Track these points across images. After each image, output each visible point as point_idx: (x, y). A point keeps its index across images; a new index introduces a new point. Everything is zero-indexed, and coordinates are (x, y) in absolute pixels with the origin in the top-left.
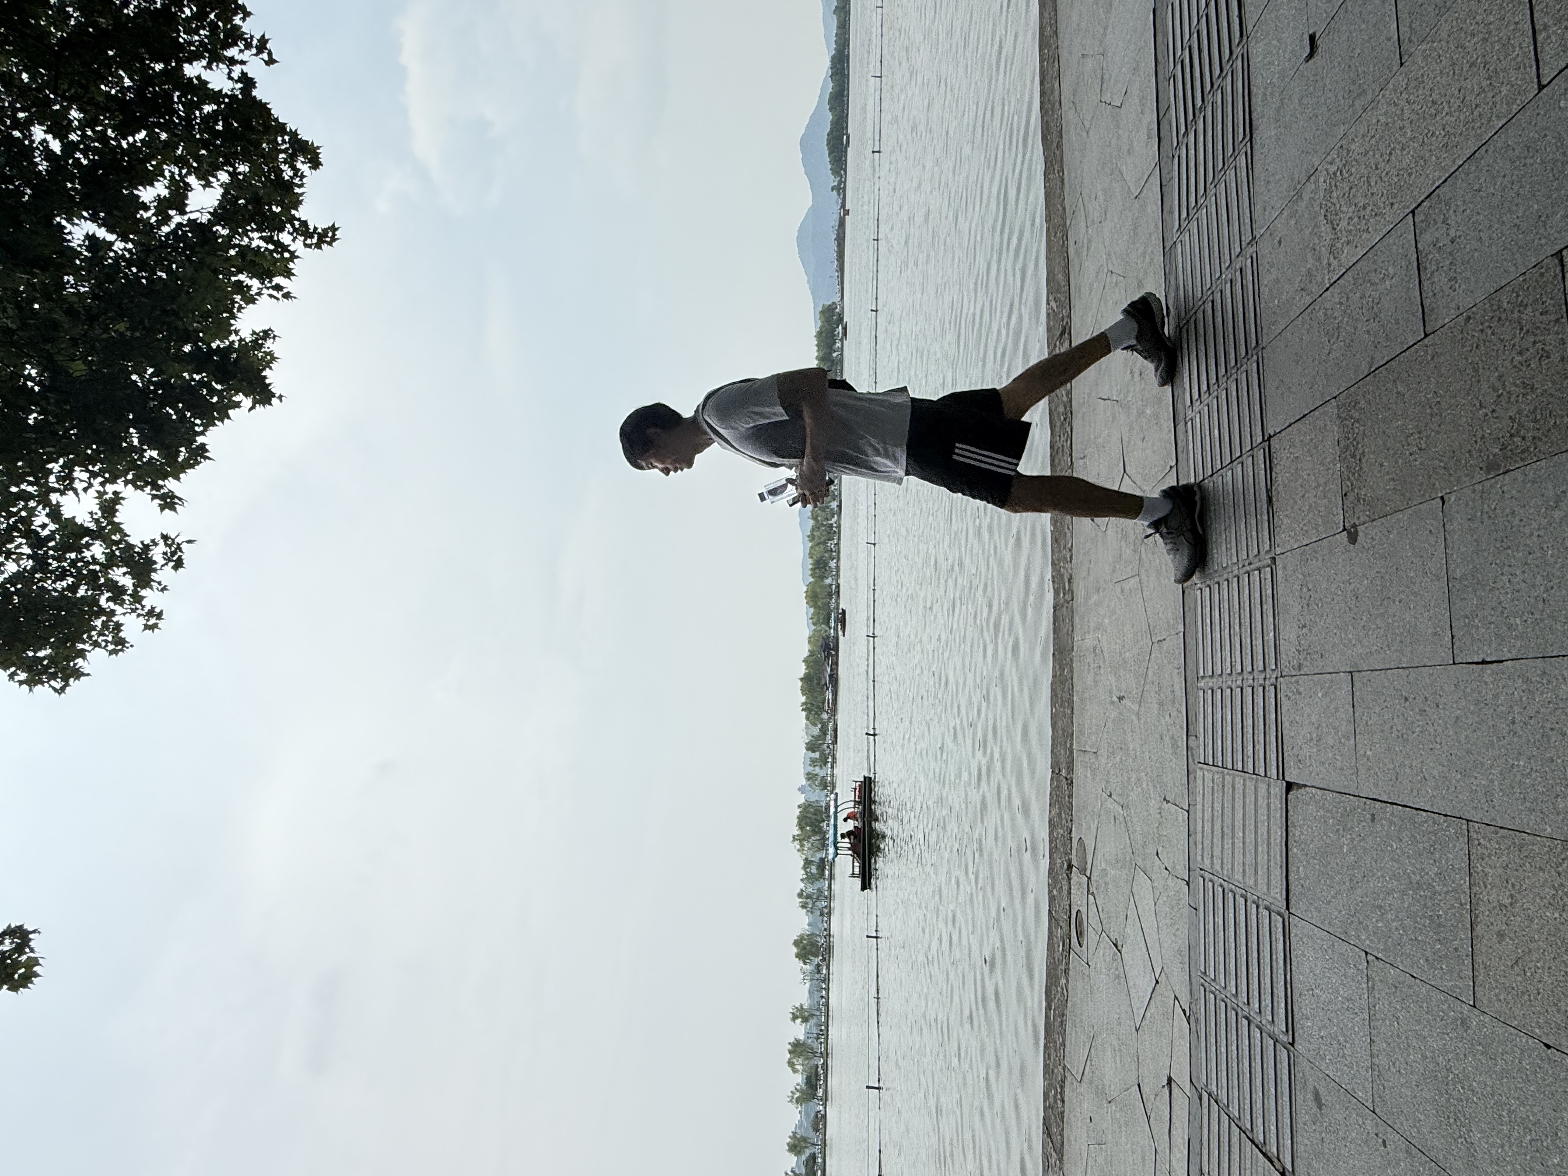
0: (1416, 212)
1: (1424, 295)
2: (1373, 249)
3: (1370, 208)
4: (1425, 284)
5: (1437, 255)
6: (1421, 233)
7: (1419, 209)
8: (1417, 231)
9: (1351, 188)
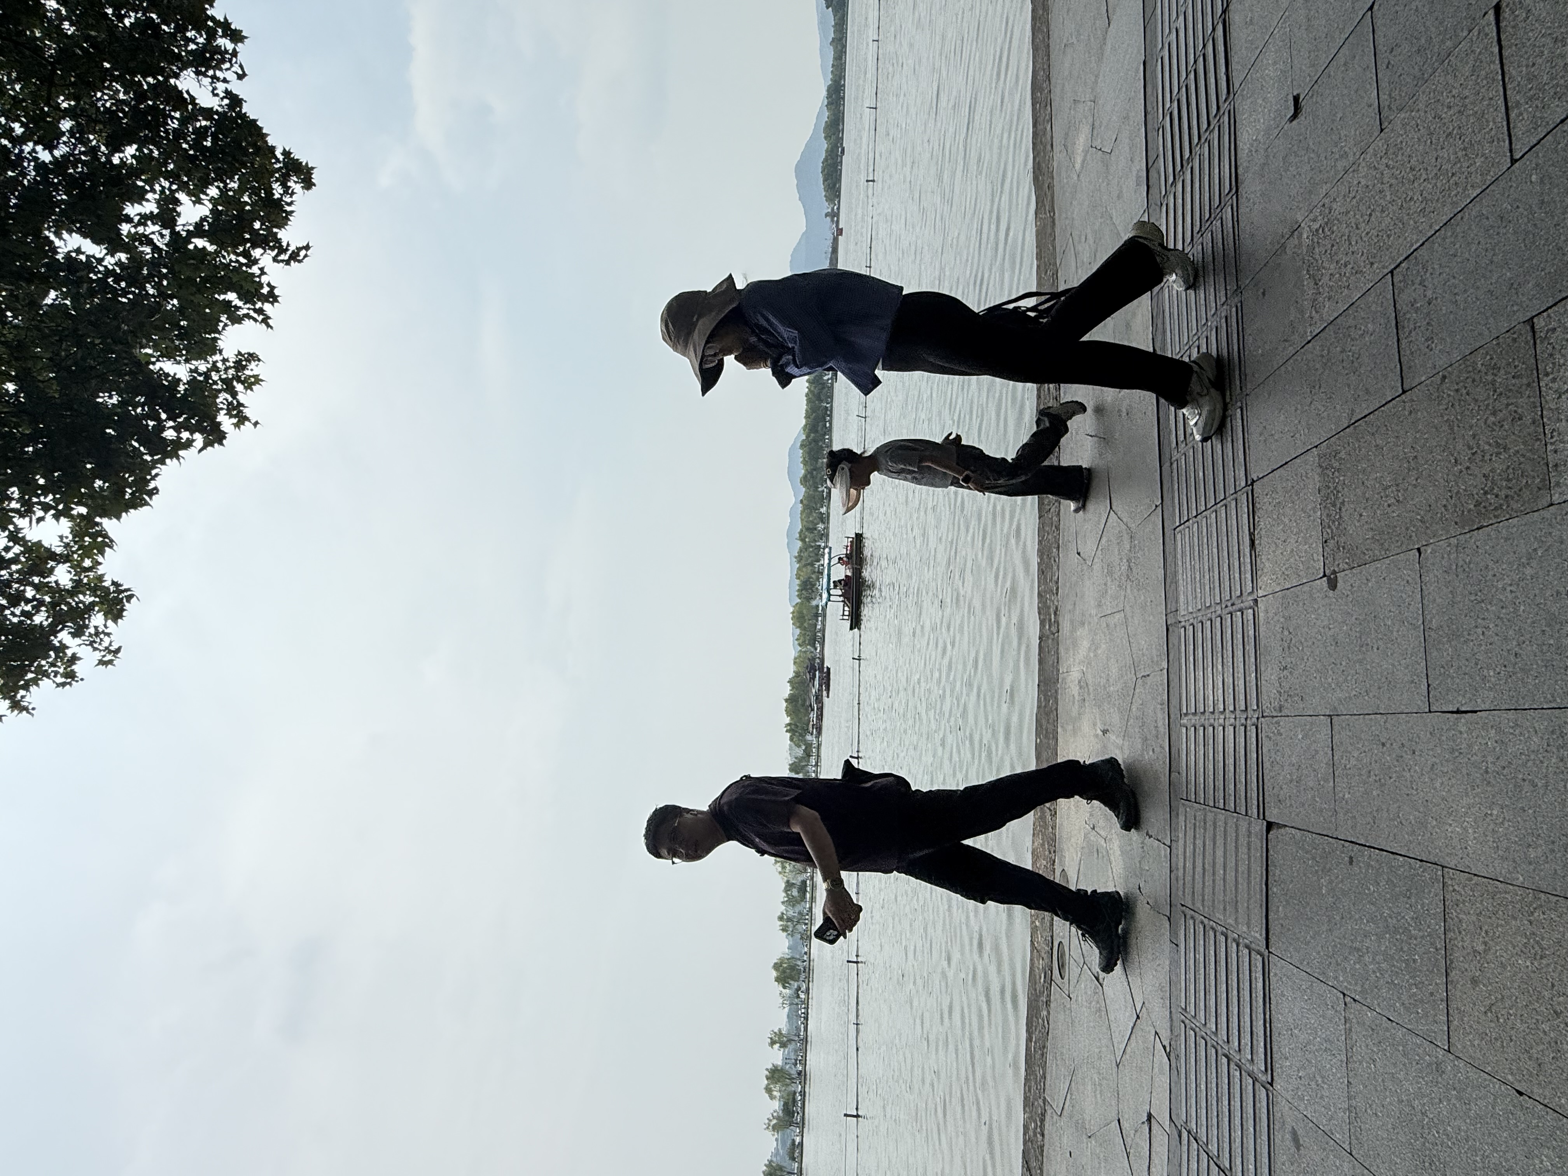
0: (1395, 272)
1: (1402, 353)
2: (1354, 306)
3: (1351, 266)
4: (1404, 342)
5: (1414, 315)
6: (1399, 294)
7: (1398, 270)
8: (1396, 291)
9: (1333, 246)
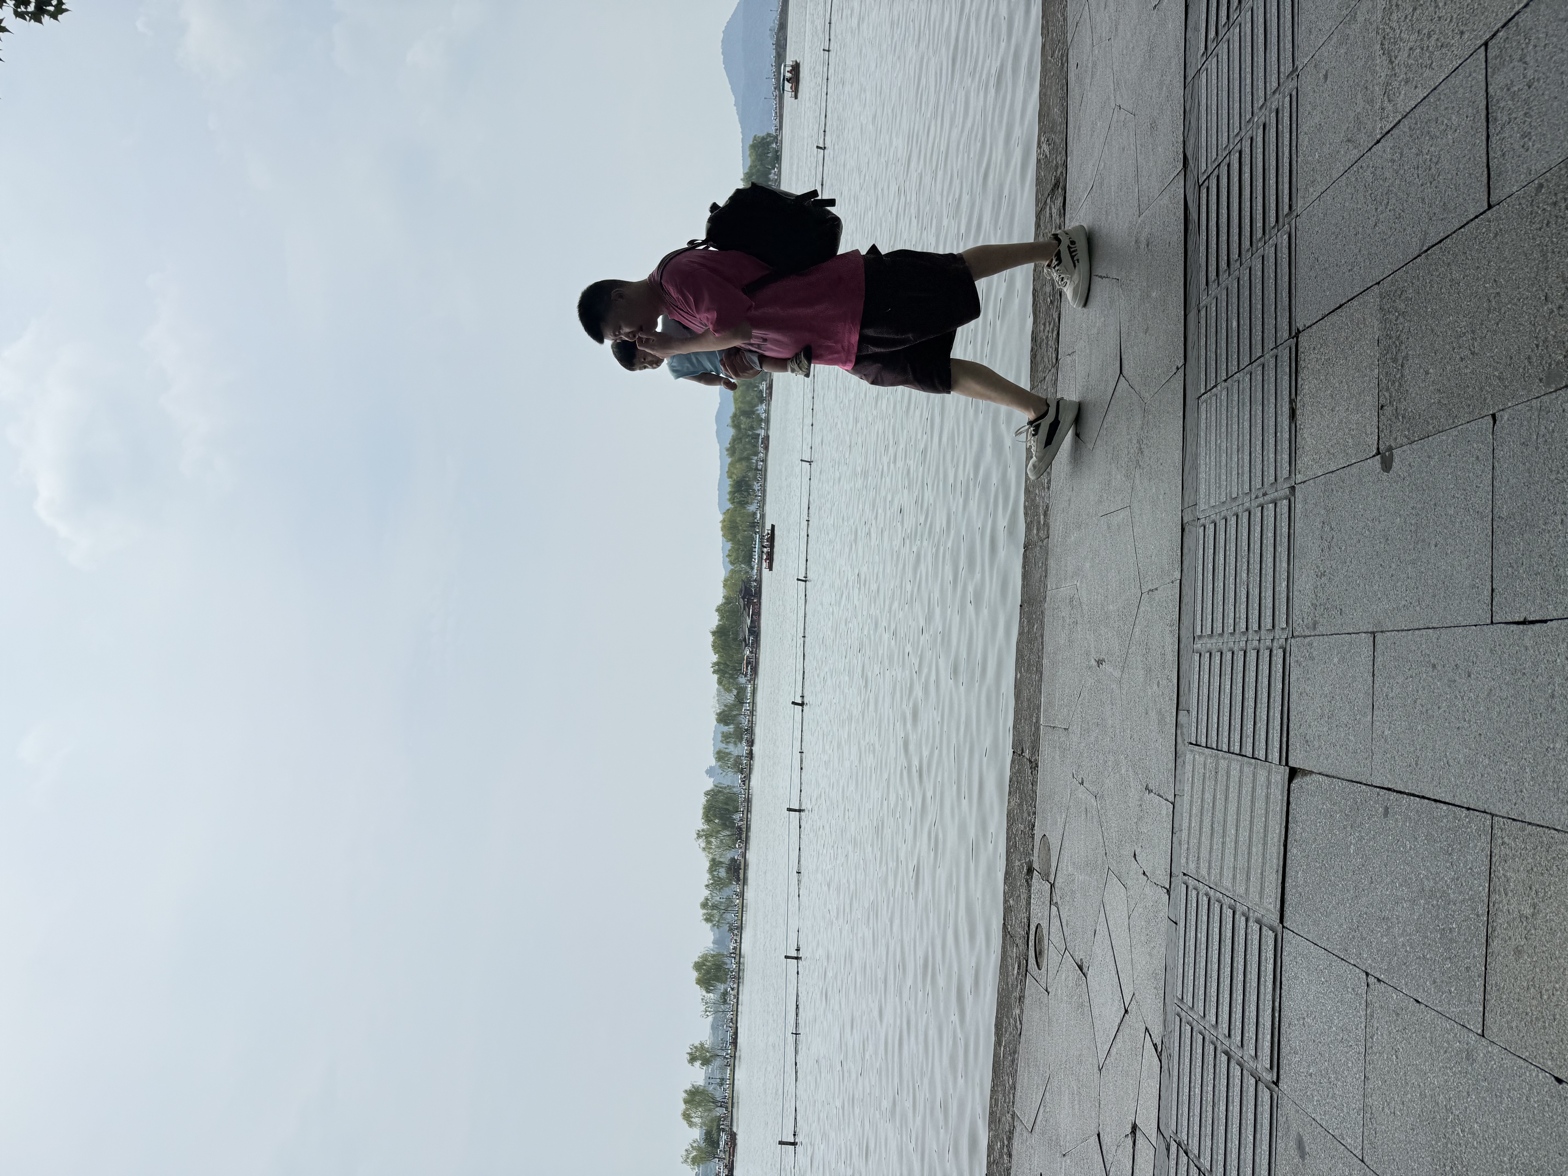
0: (1490, 44)
1: (1491, 154)
2: (1436, 92)
3: (1436, 36)
4: (1494, 139)
5: (1510, 102)
6: (1494, 74)
7: (1494, 41)
8: (1489, 70)
9: (1415, 9)
